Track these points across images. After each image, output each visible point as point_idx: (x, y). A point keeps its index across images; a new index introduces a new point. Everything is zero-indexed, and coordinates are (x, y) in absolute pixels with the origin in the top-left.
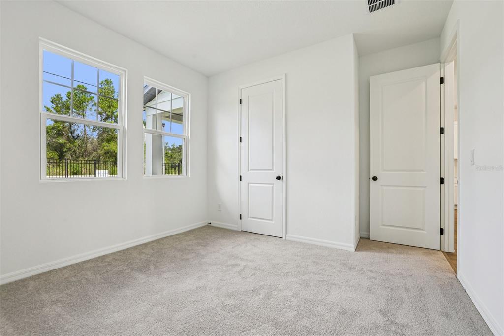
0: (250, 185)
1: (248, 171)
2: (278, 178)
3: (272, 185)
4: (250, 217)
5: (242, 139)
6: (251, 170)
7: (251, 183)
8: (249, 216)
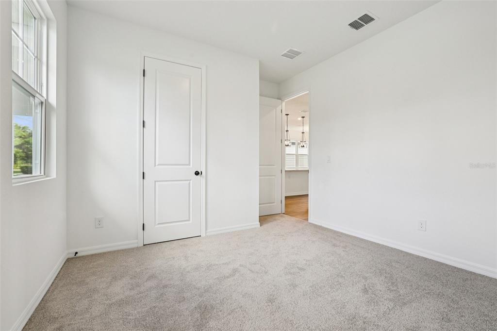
0: (156, 183)
1: (155, 166)
2: (197, 173)
3: (189, 182)
4: (159, 224)
5: (145, 124)
6: (159, 165)
7: (157, 181)
8: (157, 223)
